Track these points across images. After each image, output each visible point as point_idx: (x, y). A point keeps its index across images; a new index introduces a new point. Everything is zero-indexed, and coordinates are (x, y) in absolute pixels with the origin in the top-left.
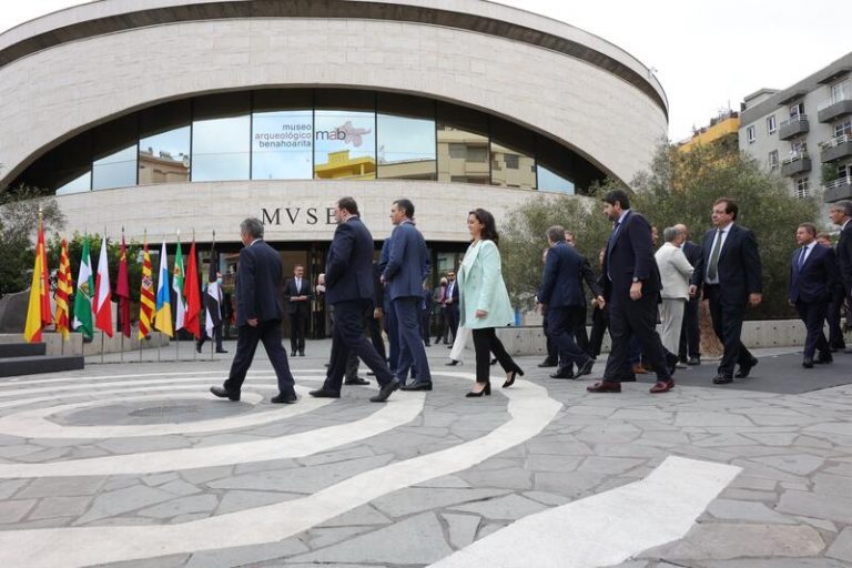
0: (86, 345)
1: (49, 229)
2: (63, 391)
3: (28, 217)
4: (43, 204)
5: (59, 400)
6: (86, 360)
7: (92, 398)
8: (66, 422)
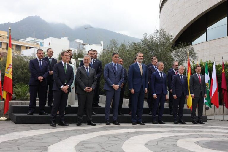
0: (207, 110)
1: (191, 60)
2: (200, 131)
3: (183, 55)
4: (188, 49)
5: (199, 135)
6: (208, 117)
7: (213, 136)
8: (204, 146)
